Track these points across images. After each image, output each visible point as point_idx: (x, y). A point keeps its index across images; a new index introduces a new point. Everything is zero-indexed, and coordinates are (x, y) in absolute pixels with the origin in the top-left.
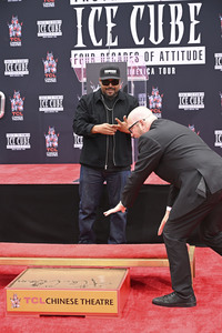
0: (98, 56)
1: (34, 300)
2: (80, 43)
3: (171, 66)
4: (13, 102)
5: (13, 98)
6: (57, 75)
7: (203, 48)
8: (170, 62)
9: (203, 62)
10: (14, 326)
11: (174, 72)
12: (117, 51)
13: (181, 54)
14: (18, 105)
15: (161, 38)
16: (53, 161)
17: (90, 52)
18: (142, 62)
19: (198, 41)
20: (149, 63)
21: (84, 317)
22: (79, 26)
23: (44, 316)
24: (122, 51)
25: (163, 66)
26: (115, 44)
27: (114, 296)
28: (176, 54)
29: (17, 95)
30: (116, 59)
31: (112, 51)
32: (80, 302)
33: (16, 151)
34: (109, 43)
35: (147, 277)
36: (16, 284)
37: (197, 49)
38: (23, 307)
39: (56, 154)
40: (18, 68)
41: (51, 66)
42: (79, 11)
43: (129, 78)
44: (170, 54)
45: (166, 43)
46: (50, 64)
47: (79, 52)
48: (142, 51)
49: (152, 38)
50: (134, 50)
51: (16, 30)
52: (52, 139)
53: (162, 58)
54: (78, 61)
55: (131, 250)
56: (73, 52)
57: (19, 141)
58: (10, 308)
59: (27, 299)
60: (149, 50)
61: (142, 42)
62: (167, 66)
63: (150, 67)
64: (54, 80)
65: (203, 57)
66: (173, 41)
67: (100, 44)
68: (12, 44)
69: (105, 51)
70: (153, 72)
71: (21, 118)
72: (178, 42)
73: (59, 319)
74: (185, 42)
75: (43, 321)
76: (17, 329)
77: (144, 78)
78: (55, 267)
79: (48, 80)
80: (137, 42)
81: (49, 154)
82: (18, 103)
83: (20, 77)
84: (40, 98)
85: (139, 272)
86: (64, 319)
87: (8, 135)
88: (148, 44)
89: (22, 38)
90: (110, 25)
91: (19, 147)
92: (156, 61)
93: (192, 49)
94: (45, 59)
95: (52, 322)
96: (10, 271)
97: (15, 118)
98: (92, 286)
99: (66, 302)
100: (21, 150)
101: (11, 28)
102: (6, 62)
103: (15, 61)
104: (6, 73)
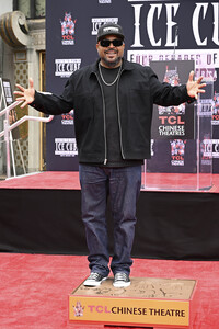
0: (156, 55)
1: (98, 309)
2: (137, 43)
17: (147, 52)
18: (204, 65)
20: (212, 66)
21: (151, 328)
22: (137, 24)
23: (109, 326)
24: (183, 52)
26: (176, 44)
32: (148, 312)
33: (65, 157)
34: (169, 44)
36: (79, 291)
38: (86, 316)
40: (70, 68)
42: (137, 8)
47: (135, 52)
48: (204, 53)
49: (215, 39)
51: (69, 28)
56: (130, 52)
57: (68, 147)
58: (73, 317)
59: (91, 307)
60: (212, 51)
61: (205, 43)
67: (159, 44)
68: (65, 43)
69: (164, 53)
70: (215, 75)
71: (71, 123)
80: (199, 43)
87: (57, 140)
88: (211, 45)
89: (75, 37)
90: (170, 24)
91: (68, 153)
97: (64, 123)
98: (162, 296)
99: (133, 311)
100: (71, 157)
101: (64, 24)
102: (57, 61)
103: (66, 61)
104: (57, 74)
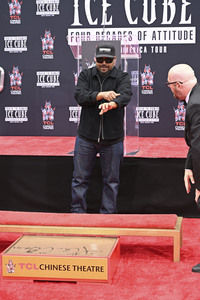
0: (93, 35)
1: (28, 266)
2: (77, 22)
3: (163, 45)
4: (12, 77)
5: (11, 73)
6: (54, 51)
7: (194, 29)
8: (162, 41)
9: (193, 41)
10: (9, 290)
11: (165, 51)
12: (111, 30)
13: (172, 33)
14: (16, 79)
15: (153, 18)
16: (48, 133)
17: (86, 30)
18: (135, 41)
19: (189, 22)
20: (142, 42)
21: (75, 283)
22: (76, 6)
23: (37, 281)
24: (117, 30)
25: (155, 45)
26: (110, 23)
27: (104, 263)
28: (167, 34)
29: (16, 70)
30: (111, 37)
31: (107, 30)
32: (72, 268)
33: (14, 124)
34: (104, 23)
35: (136, 246)
36: (12, 250)
37: (188, 29)
38: (18, 272)
39: (52, 127)
40: (17, 44)
41: (48, 44)
43: (122, 56)
44: (162, 34)
45: (158, 23)
46: (48, 42)
47: (75, 30)
48: (135, 31)
49: (145, 19)
50: (128, 30)
51: (16, 9)
52: (48, 113)
53: (154, 37)
54: (74, 39)
55: (121, 219)
56: (70, 31)
57: (17, 114)
58: (6, 273)
59: (22, 265)
60: (142, 29)
61: (136, 22)
62: (159, 45)
63: (143, 45)
64: (51, 57)
65: (194, 37)
66: (165, 22)
67: (96, 23)
68: (12, 22)
69: (100, 30)
70: (145, 50)
71: (19, 93)
72: (170, 22)
73: (52, 284)
74: (176, 23)
75: (37, 286)
76: (11, 294)
77: (137, 56)
78: (48, 235)
79: (45, 57)
80: (131, 22)
81: (45, 127)
82: (16, 78)
83: (19, 54)
84: (38, 73)
85: (129, 241)
86: (57, 285)
87: (6, 109)
88: (141, 24)
89: (21, 16)
90: (105, 5)
91: (17, 120)
92: (149, 40)
93: (183, 29)
94: (43, 37)
95: (45, 287)
96: (7, 238)
97: (13, 93)
98: (84, 254)
99: (58, 268)
100: (19, 123)
101: (11, 6)
102: (6, 38)
103: (14, 38)
104: (6, 50)
